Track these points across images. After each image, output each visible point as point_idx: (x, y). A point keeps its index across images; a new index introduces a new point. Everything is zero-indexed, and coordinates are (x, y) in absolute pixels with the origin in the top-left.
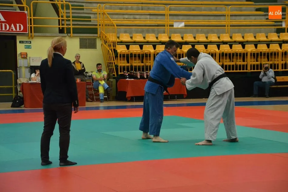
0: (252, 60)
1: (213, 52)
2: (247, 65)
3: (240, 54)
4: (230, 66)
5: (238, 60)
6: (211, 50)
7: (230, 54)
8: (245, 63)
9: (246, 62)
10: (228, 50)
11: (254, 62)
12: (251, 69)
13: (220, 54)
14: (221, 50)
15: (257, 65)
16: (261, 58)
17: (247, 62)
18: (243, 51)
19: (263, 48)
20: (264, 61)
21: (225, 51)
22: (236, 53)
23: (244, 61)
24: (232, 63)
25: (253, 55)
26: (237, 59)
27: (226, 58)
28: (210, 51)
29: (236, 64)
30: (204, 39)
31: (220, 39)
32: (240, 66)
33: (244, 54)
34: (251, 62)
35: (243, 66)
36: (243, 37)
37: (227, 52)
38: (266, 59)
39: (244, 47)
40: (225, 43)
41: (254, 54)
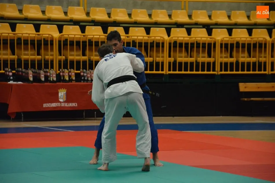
0: (224, 55)
1: (159, 40)
2: (214, 63)
3: (204, 44)
4: (186, 63)
5: (201, 55)
6: (155, 37)
7: (187, 44)
8: (211, 60)
9: (213, 57)
10: (184, 37)
11: (225, 57)
12: (221, 70)
13: (170, 44)
14: (172, 38)
15: (232, 64)
16: (238, 52)
17: (215, 59)
18: (209, 39)
19: (241, 35)
20: (242, 57)
21: (179, 38)
22: (197, 42)
23: (209, 56)
24: (190, 60)
25: (225, 47)
26: (198, 52)
27: (180, 51)
28: (154, 38)
29: (196, 61)
30: (146, 19)
31: (172, 19)
32: (203, 64)
33: (210, 45)
34: (221, 57)
35: (209, 64)
36: (210, 17)
37: (182, 40)
38: (246, 54)
39: (210, 33)
40: (179, 25)
41: (226, 45)
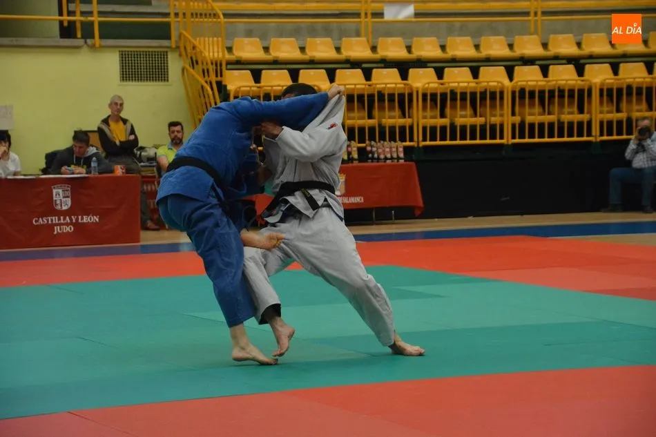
0: (605, 108)
1: (495, 87)
2: (589, 123)
3: (571, 92)
4: (541, 125)
5: (566, 109)
6: (488, 82)
7: (542, 92)
8: (584, 117)
9: (588, 113)
10: (537, 81)
11: (608, 112)
12: (602, 135)
13: (513, 93)
14: (517, 82)
15: (619, 123)
16: (629, 101)
17: (591, 116)
18: (579, 82)
19: (634, 73)
20: (637, 111)
21: (529, 83)
22: (559, 88)
23: (581, 111)
24: (546, 118)
25: (607, 95)
26: (561, 105)
27: (532, 105)
28: (486, 84)
29: (559, 121)
30: (470, 52)
31: (514, 52)
32: (571, 124)
33: (581, 91)
34: (601, 113)
35: (580, 124)
36: (579, 45)
37: (535, 86)
38: (644, 105)
39: (580, 72)
40: (527, 61)
41: (610, 91)
